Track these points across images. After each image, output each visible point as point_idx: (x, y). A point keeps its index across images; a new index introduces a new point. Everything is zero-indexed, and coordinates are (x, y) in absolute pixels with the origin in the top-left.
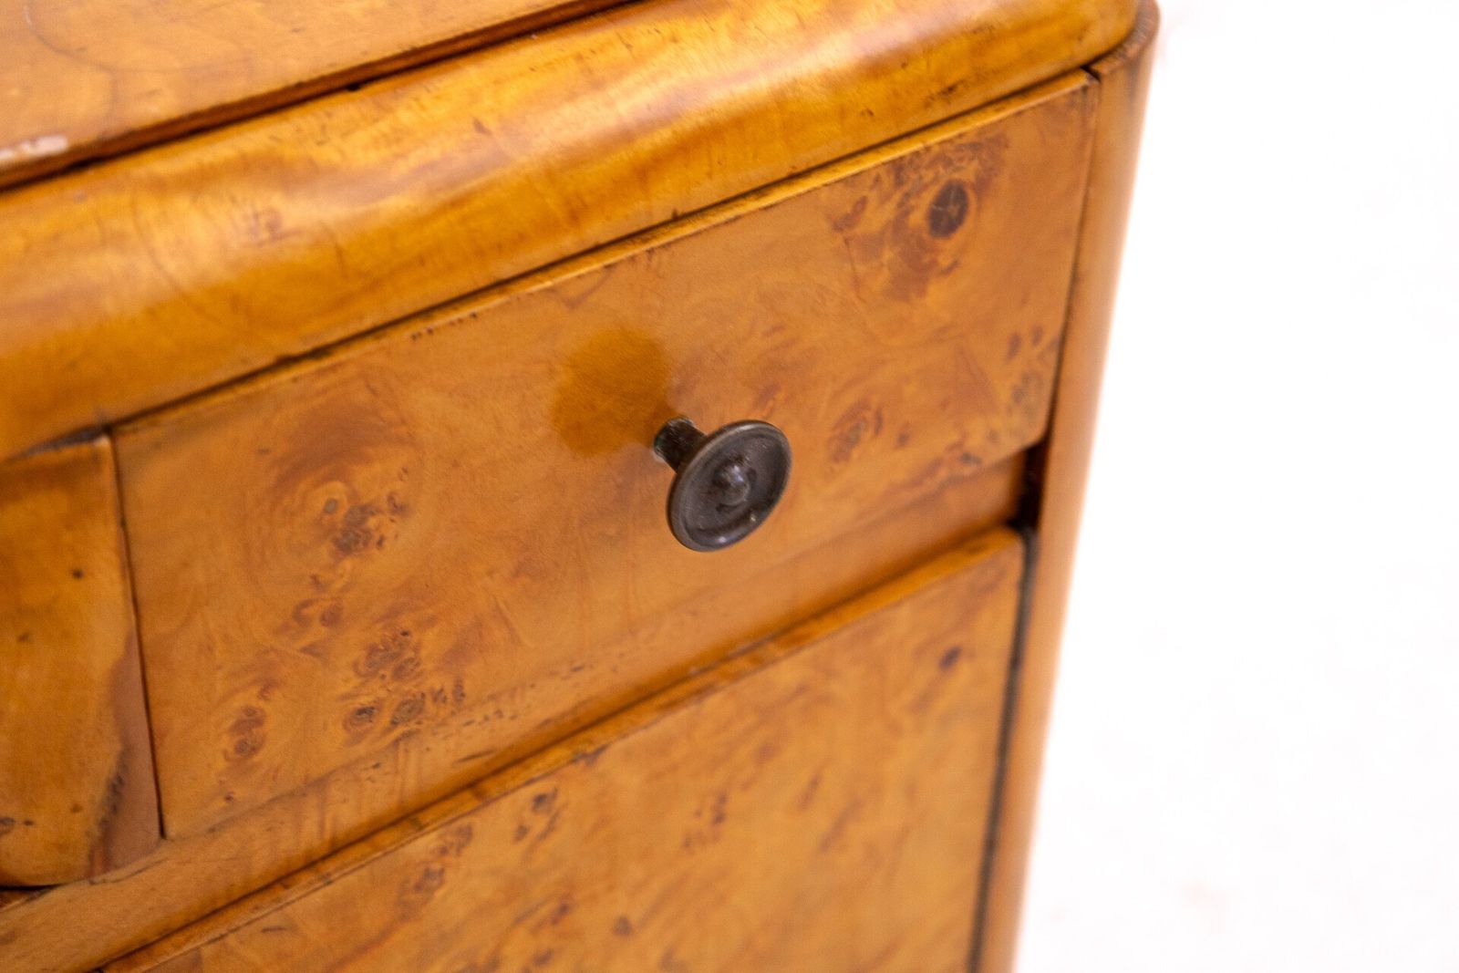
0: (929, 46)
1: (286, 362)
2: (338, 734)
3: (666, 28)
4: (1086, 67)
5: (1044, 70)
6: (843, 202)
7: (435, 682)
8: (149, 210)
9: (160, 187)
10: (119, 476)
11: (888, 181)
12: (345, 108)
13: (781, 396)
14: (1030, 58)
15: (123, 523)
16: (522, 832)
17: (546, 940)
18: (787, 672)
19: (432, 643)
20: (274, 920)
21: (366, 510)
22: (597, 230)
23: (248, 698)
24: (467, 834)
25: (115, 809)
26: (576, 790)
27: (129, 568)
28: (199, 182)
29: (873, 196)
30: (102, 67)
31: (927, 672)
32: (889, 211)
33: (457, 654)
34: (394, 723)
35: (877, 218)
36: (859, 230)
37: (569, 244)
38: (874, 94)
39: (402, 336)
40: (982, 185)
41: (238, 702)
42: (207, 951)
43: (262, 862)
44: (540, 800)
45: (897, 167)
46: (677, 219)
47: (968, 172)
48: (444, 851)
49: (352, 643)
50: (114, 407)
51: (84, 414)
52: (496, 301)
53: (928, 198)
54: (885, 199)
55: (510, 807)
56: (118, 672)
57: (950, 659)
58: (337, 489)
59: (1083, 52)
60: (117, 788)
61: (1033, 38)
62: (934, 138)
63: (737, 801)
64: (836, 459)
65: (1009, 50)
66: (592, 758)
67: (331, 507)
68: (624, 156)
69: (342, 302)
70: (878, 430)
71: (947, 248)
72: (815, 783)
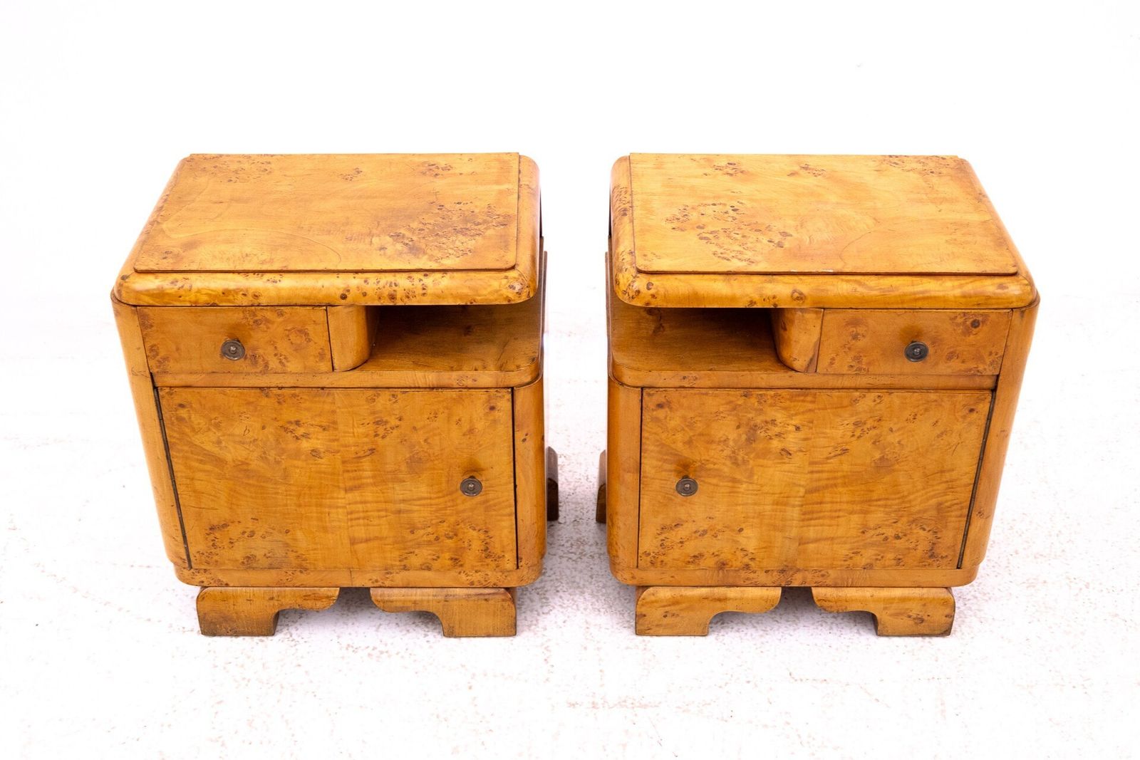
0: (976, 295)
1: (852, 308)
2: (846, 368)
3: (929, 280)
4: (1012, 309)
5: (1001, 307)
6: (953, 316)
7: (864, 367)
8: (840, 283)
9: (842, 280)
10: (823, 315)
11: (962, 315)
12: (873, 278)
13: (937, 344)
14: (997, 304)
15: (822, 322)
16: (875, 401)
17: (876, 424)
18: (933, 396)
19: (865, 360)
20: (829, 394)
21: (858, 334)
22: (906, 306)
23: (833, 355)
24: (865, 396)
25: (810, 363)
26: (886, 398)
27: (821, 328)
28: (848, 281)
29: (959, 316)
30: (845, 263)
31: (965, 411)
32: (962, 320)
33: (869, 364)
34: (856, 370)
35: (959, 320)
36: (956, 321)
37: (900, 306)
38: (963, 300)
39: (869, 311)
40: (984, 322)
41: (832, 355)
42: (818, 394)
43: (830, 385)
44: (879, 396)
45: (964, 314)
46: (920, 309)
47: (980, 319)
48: (860, 397)
49: (852, 354)
50: (826, 306)
51: (821, 306)
52: (885, 311)
53: (972, 320)
54: (961, 318)
55: (873, 395)
56: (815, 343)
57: (972, 410)
58: (854, 329)
59: (1011, 306)
60: (811, 360)
61: (1000, 301)
62: (973, 311)
63: (919, 417)
64: (948, 359)
65: (994, 301)
66: (890, 393)
67: (853, 331)
68: (913, 296)
69: (862, 303)
70: (957, 358)
71: (975, 330)
72: (937, 422)
